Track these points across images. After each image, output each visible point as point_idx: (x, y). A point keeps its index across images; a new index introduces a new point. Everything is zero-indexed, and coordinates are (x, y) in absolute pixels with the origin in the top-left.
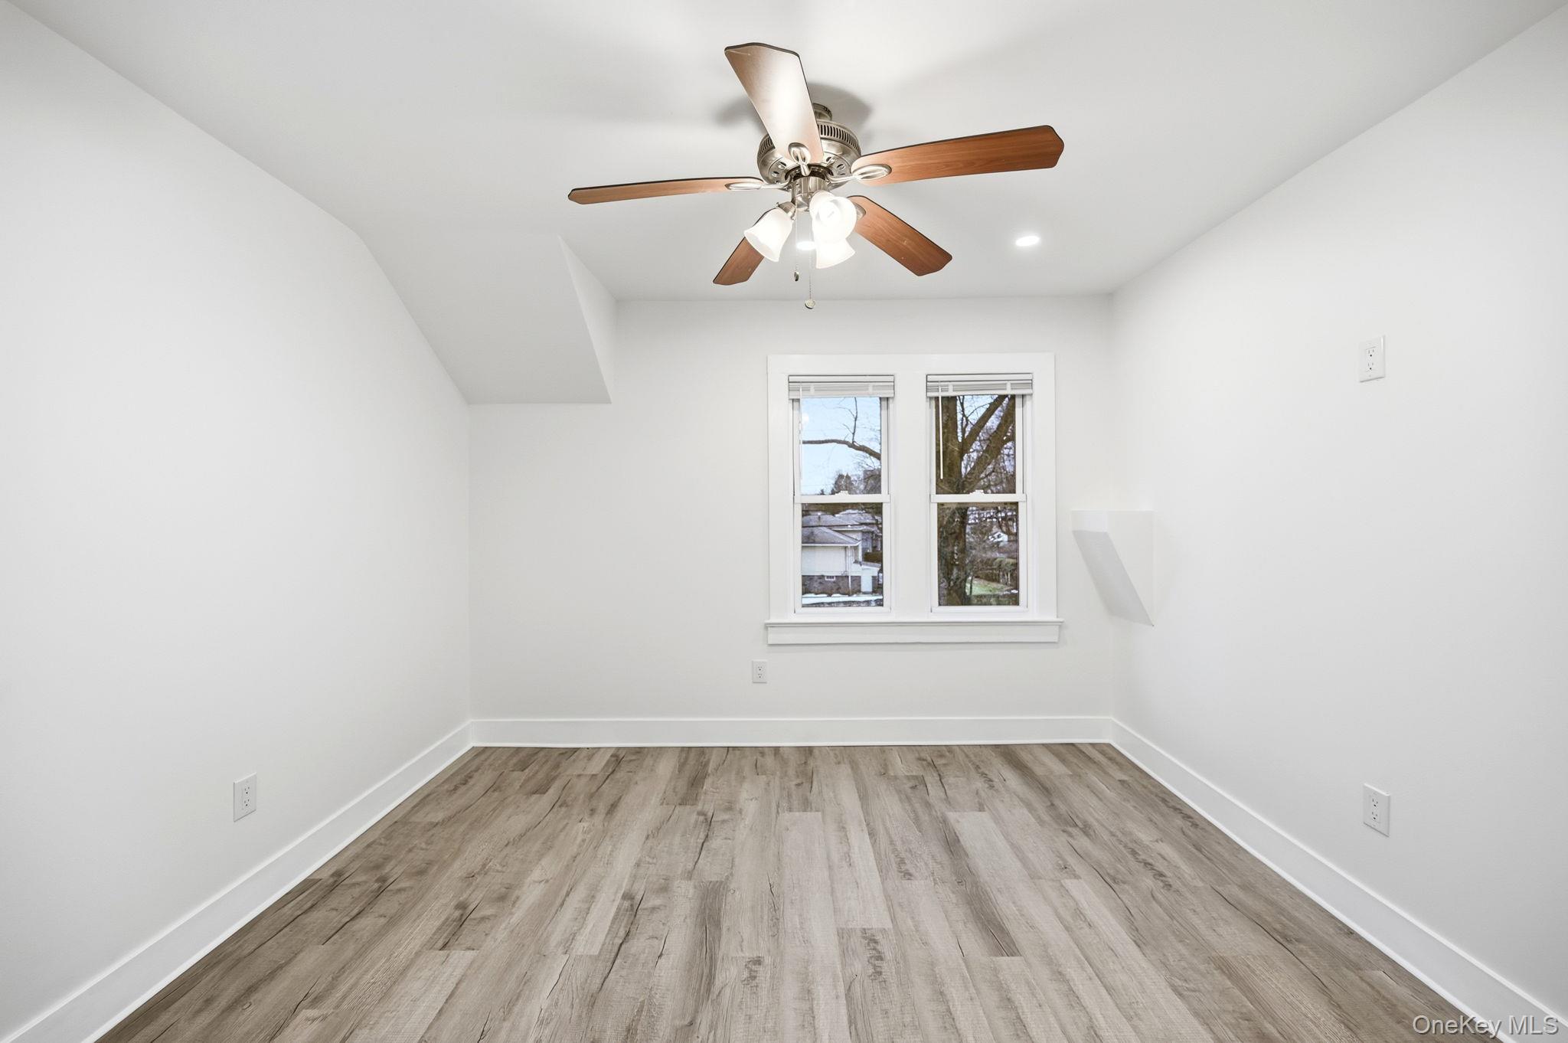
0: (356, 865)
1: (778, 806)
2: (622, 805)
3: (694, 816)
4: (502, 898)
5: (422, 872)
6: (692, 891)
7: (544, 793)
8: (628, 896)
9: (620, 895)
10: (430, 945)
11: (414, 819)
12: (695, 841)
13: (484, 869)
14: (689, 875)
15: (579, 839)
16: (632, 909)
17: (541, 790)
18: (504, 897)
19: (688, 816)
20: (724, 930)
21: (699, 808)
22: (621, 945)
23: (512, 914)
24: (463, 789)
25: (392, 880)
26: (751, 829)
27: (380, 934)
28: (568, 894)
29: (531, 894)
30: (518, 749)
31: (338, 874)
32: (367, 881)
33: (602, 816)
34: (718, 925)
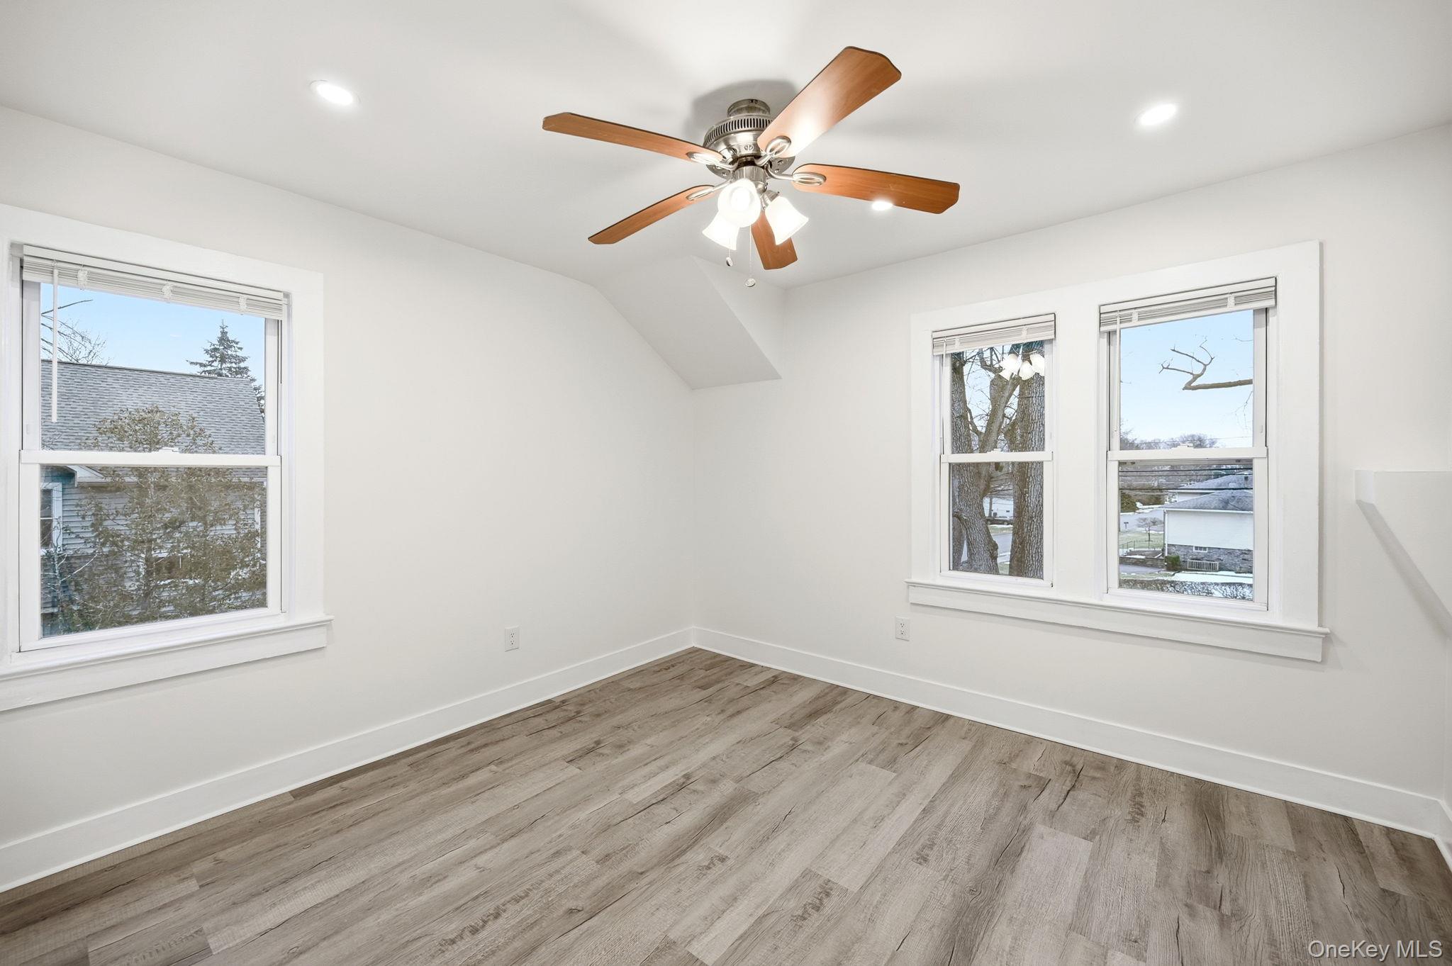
0: (575, 700)
1: (863, 755)
2: (745, 715)
3: (788, 739)
4: (621, 746)
5: (598, 715)
6: (731, 790)
7: (704, 689)
8: (687, 777)
9: (684, 773)
10: (564, 758)
11: (621, 683)
12: (768, 757)
13: (628, 726)
14: (739, 780)
15: (698, 726)
16: (682, 786)
17: (703, 688)
18: (621, 747)
19: (785, 737)
20: (725, 825)
21: (797, 734)
22: (653, 804)
23: (617, 758)
24: (664, 672)
25: (582, 714)
26: (820, 765)
27: (553, 741)
28: (655, 759)
29: (636, 751)
30: (719, 655)
31: (563, 702)
32: (572, 708)
33: (725, 717)
34: (722, 822)
